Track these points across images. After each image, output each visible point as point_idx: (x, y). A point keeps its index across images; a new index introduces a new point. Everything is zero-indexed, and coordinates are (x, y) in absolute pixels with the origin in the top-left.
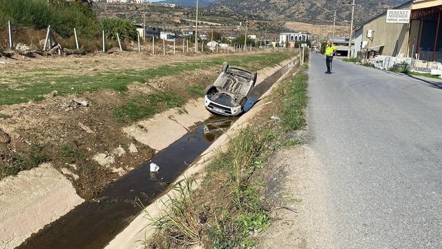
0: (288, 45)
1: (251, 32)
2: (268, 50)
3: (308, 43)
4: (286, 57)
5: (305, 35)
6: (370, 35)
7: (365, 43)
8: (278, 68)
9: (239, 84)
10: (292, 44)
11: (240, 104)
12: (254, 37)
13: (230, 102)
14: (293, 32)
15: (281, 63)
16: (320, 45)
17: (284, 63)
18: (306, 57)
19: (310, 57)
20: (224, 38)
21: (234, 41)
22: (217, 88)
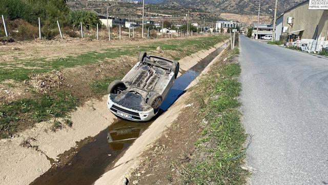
0: (222, 30)
1: (195, 21)
2: (206, 35)
3: (238, 29)
4: (220, 41)
5: (236, 23)
6: (290, 22)
7: (285, 28)
8: (212, 50)
9: (155, 78)
10: (226, 30)
11: (152, 105)
12: (196, 25)
13: (139, 104)
14: (226, 20)
15: (215, 46)
16: (247, 30)
17: (218, 45)
18: (237, 40)
19: (240, 40)
20: (173, 27)
21: (180, 28)
22: (126, 84)
